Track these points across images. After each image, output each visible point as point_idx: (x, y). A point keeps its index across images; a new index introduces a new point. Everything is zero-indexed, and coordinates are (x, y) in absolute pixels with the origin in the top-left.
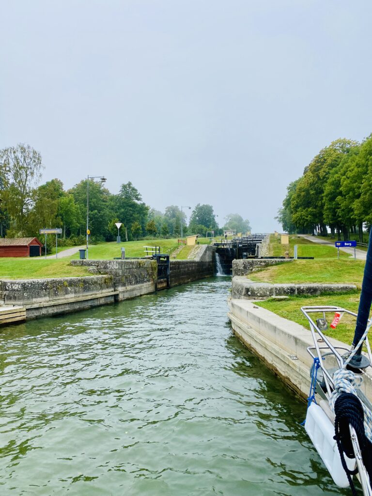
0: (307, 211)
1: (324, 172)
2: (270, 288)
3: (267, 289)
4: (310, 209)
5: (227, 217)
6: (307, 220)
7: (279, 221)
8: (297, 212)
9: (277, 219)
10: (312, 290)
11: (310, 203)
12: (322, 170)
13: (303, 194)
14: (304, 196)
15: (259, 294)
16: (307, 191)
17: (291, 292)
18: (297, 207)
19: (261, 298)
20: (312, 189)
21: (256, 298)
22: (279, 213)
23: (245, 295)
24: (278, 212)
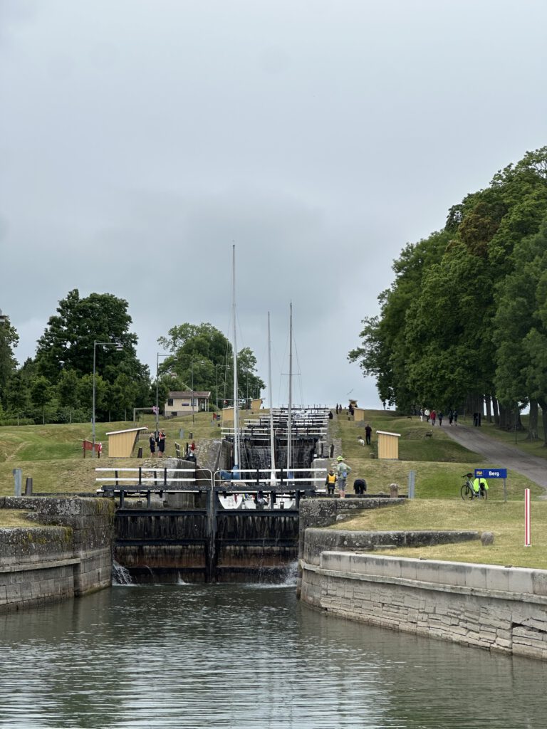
0: (453, 353)
1: (501, 244)
2: (372, 536)
3: (367, 537)
4: (460, 349)
5: (169, 338)
6: (452, 382)
7: (367, 366)
8: (422, 354)
9: (361, 358)
10: (425, 537)
11: (459, 330)
12: (495, 240)
13: (441, 301)
14: (443, 307)
15: (357, 544)
16: (453, 295)
17: (398, 540)
18: (422, 338)
19: (360, 549)
20: (465, 290)
21: (354, 549)
22: (368, 336)
23: (339, 546)
24: (363, 334)
